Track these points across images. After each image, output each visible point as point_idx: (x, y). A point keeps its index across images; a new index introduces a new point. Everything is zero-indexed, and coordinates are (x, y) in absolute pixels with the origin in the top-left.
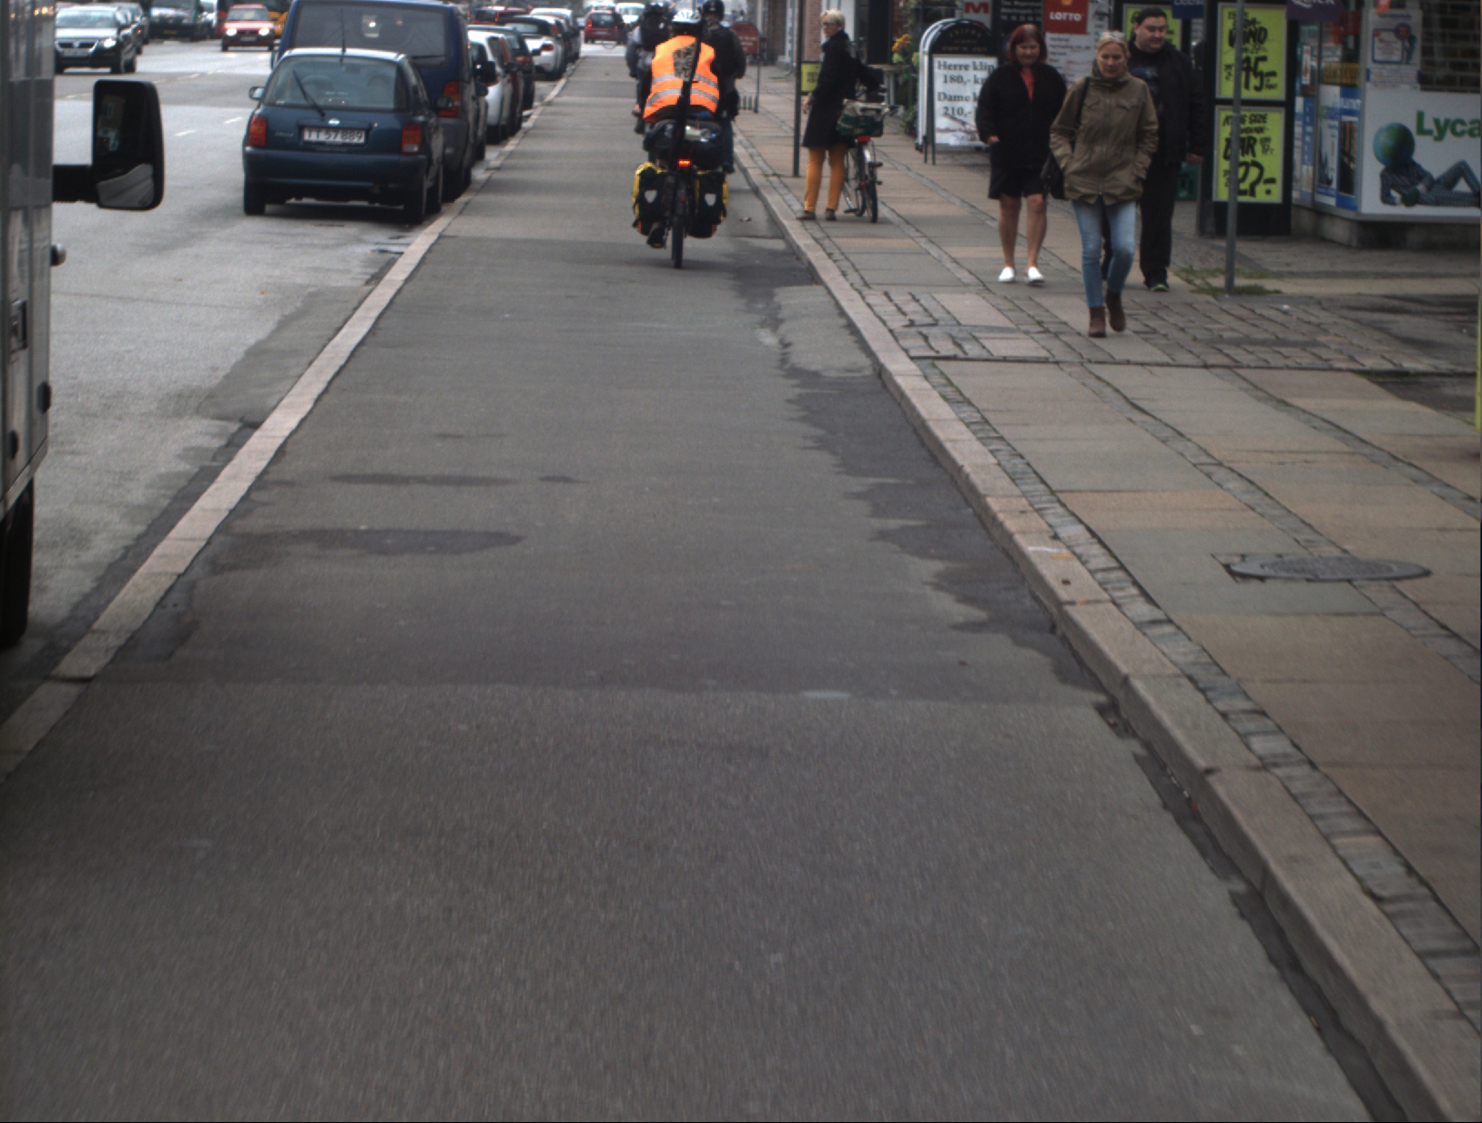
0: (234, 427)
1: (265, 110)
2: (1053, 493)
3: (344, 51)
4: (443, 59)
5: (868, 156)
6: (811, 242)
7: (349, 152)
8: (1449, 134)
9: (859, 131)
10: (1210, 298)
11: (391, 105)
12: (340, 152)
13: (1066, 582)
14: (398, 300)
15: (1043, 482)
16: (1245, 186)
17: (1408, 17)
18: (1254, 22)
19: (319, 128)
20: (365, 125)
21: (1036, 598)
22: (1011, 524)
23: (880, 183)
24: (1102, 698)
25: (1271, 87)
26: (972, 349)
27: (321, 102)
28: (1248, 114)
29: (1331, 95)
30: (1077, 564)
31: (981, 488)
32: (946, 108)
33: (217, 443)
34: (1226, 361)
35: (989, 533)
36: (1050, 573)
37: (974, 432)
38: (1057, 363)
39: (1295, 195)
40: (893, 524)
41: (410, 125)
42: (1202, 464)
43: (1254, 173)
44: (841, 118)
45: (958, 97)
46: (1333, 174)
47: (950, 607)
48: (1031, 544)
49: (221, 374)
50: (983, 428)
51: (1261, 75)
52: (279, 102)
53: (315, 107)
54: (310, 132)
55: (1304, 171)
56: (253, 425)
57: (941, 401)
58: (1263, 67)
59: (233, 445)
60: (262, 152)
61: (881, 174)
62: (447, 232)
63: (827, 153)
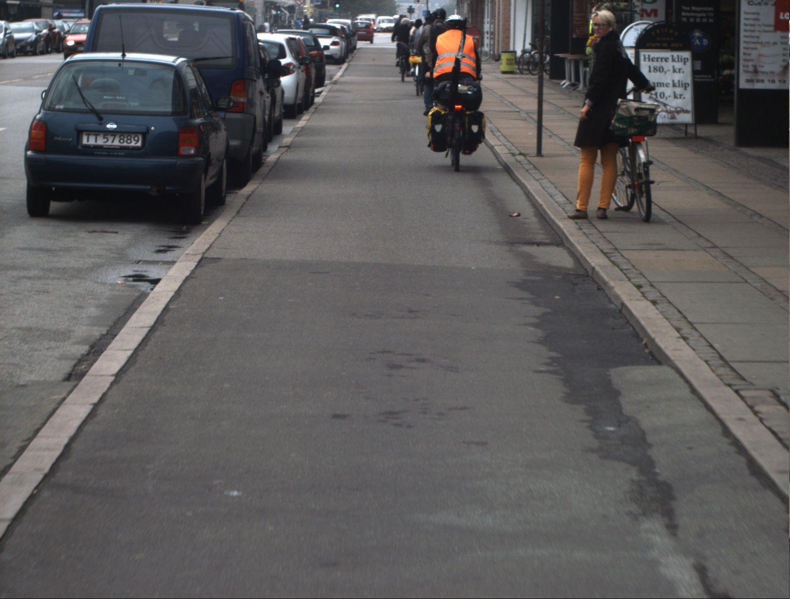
1: (45, 114)
3: (124, 55)
4: (229, 62)
5: (642, 155)
6: (603, 259)
7: (126, 156)
9: (633, 131)
11: (169, 109)
12: (118, 156)
19: (96, 133)
20: (144, 129)
23: (653, 182)
27: (98, 107)
41: (187, 128)
44: (615, 117)
45: (660, 84)
52: (57, 107)
53: (93, 111)
54: (88, 135)
60: (41, 156)
61: (654, 174)
62: (211, 254)
63: (599, 151)
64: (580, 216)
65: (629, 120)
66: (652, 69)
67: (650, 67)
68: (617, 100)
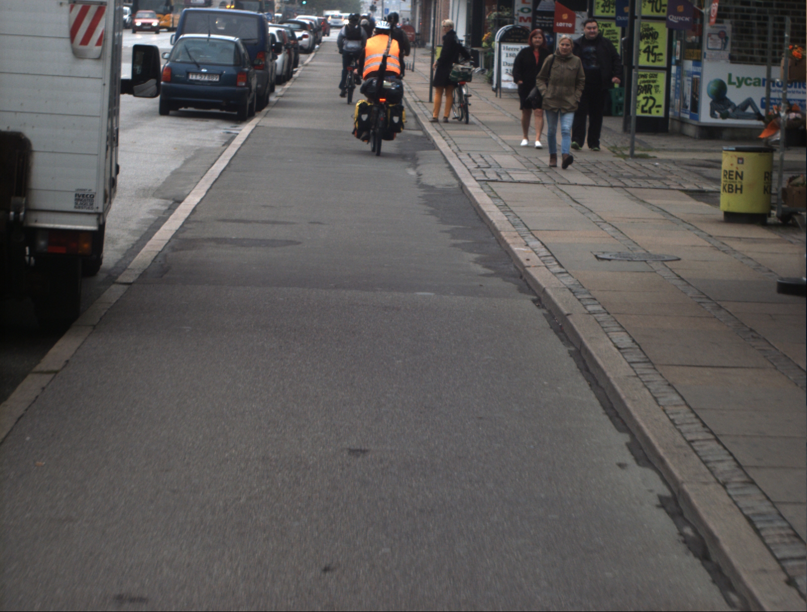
0: (171, 202)
1: (170, 64)
2: (529, 230)
3: (209, 36)
4: (256, 41)
5: (464, 91)
6: (435, 132)
7: (212, 85)
8: (744, 85)
9: (460, 79)
10: (622, 160)
11: (232, 63)
12: (207, 85)
13: (528, 260)
14: (238, 153)
15: (526, 226)
16: (646, 108)
17: (725, 28)
18: (652, 29)
19: (196, 73)
20: (220, 72)
21: (516, 267)
22: (509, 241)
23: (470, 105)
24: (535, 297)
25: (660, 61)
26: (505, 177)
27: (198, 61)
28: (649, 73)
29: (689, 65)
30: (534, 254)
31: (499, 229)
32: (507, 70)
33: (165, 208)
34: (621, 185)
35: (501, 246)
36: (522, 258)
37: (500, 209)
38: (543, 184)
39: (671, 113)
40: (459, 241)
41: (241, 73)
42: (597, 222)
43: (651, 102)
44: (452, 72)
46: (689, 104)
47: (480, 269)
48: (516, 247)
49: (161, 182)
50: (504, 208)
51: (655, 55)
52: (177, 60)
53: (195, 63)
54: (192, 75)
55: (676, 102)
56: (178, 202)
57: (487, 197)
58: (656, 51)
59: (171, 210)
60: (168, 84)
61: (470, 100)
62: (260, 125)
63: (444, 90)
64: (435, 121)
65: (458, 74)
66: (508, 55)
67: (507, 54)
68: (452, 64)
